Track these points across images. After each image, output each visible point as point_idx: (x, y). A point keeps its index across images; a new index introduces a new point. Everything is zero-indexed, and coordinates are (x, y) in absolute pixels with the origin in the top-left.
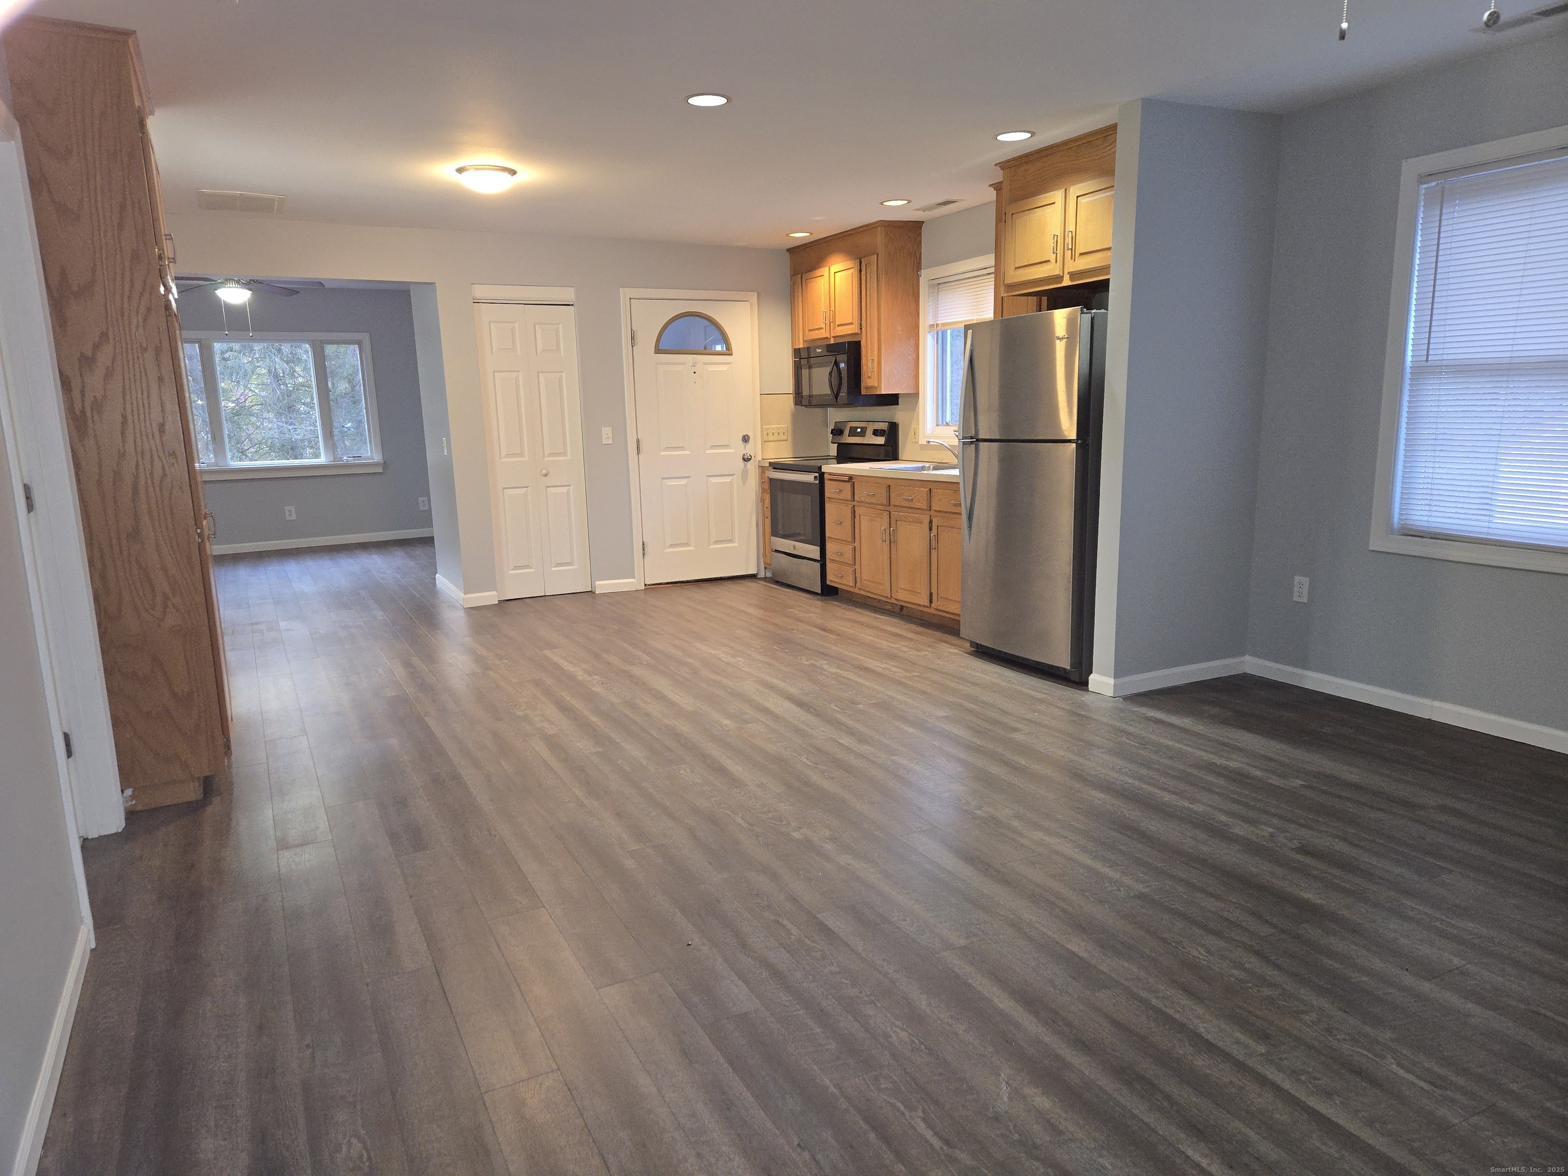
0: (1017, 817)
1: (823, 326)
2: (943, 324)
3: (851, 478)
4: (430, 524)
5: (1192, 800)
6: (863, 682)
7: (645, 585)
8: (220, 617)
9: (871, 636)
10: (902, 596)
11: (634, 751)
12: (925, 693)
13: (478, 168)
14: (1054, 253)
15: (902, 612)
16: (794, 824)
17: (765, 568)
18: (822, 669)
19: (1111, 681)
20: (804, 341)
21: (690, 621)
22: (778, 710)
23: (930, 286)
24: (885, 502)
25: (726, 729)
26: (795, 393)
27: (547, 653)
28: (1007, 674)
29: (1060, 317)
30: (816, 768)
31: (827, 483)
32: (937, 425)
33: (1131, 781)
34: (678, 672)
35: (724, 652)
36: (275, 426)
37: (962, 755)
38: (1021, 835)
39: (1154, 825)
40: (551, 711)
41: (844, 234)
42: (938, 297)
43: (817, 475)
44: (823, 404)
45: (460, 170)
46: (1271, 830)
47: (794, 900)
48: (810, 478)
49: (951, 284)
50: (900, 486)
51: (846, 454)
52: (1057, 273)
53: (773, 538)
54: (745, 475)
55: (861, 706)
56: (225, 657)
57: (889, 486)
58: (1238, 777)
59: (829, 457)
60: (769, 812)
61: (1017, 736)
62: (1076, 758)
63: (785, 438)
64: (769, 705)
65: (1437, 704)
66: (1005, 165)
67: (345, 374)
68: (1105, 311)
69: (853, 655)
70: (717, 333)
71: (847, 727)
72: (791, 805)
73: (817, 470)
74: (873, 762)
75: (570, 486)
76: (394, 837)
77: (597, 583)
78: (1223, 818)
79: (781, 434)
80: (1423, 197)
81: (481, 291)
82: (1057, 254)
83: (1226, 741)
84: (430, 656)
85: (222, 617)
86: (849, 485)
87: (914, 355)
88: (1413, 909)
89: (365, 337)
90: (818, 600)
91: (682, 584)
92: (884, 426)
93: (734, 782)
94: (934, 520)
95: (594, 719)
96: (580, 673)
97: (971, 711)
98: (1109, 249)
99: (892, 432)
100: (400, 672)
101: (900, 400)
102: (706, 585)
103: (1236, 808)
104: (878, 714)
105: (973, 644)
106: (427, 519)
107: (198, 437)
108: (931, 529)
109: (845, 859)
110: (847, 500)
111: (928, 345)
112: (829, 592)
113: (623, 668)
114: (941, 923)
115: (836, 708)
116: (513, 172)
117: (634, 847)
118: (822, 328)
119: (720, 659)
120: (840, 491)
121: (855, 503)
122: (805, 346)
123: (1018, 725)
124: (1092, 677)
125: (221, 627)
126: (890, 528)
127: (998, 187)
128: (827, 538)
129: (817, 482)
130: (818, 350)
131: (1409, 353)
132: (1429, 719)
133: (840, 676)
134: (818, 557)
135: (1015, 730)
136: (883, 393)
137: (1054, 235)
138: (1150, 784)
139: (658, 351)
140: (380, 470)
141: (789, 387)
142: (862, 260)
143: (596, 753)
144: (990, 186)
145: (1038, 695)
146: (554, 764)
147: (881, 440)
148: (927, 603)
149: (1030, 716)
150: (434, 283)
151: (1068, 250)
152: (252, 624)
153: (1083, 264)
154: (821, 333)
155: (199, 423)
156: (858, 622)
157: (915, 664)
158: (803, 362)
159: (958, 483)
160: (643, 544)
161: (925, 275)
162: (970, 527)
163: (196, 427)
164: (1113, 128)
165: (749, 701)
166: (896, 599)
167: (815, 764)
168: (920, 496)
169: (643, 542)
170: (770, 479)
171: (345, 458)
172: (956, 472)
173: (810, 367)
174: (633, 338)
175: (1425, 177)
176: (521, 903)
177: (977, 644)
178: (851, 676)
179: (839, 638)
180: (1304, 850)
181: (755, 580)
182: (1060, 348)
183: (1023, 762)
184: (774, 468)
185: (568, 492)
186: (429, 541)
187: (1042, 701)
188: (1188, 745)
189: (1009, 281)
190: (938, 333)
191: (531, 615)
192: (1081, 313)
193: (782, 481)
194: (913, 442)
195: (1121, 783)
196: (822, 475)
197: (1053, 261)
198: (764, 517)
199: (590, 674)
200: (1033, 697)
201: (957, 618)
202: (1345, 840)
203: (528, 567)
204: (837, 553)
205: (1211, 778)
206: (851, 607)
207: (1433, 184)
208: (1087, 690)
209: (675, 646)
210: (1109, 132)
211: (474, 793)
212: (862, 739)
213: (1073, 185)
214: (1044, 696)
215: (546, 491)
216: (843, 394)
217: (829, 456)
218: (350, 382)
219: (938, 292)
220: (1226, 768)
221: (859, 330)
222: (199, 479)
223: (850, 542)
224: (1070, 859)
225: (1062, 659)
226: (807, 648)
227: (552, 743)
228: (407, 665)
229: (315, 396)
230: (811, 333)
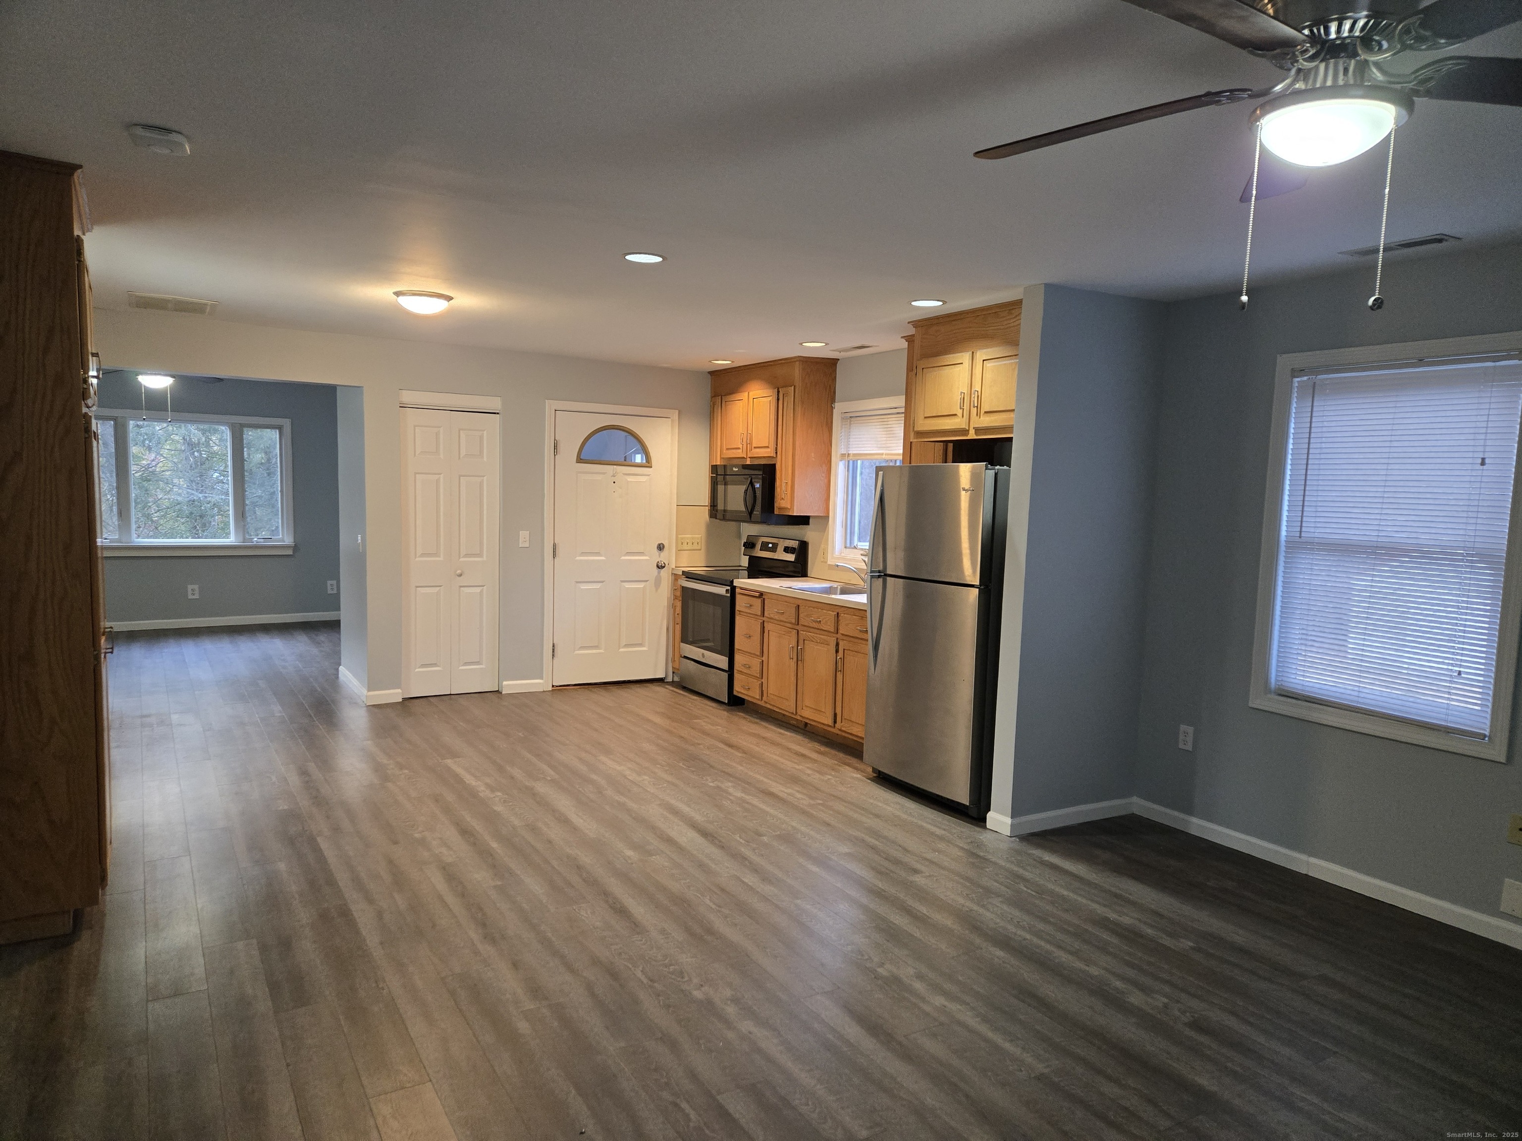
0: (920, 977)
1: (740, 446)
2: (855, 455)
3: (761, 594)
4: (338, 608)
5: (1088, 962)
6: (768, 809)
7: (553, 686)
8: (108, 706)
9: (776, 754)
10: (807, 714)
11: (535, 885)
12: (829, 825)
13: (415, 293)
14: (961, 408)
15: (806, 729)
16: (696, 981)
17: (673, 673)
18: (727, 792)
19: (1008, 820)
20: (721, 458)
21: (596, 730)
22: (682, 840)
23: (843, 418)
24: (793, 621)
25: (630, 862)
26: (711, 506)
27: (449, 762)
28: (909, 806)
29: (965, 470)
30: (720, 911)
31: (738, 597)
32: (846, 547)
33: (1028, 937)
34: (583, 791)
35: (629, 768)
36: (185, 492)
37: (864, 900)
38: (923, 999)
39: (1051, 990)
40: (451, 834)
41: (765, 364)
42: (850, 429)
43: (729, 588)
44: (737, 518)
45: (398, 294)
46: (1166, 1000)
47: (693, 1076)
48: (721, 590)
49: (863, 418)
50: (809, 607)
51: (758, 569)
52: (964, 427)
53: (682, 644)
54: (658, 582)
55: (765, 839)
56: (109, 757)
57: (799, 606)
58: (1130, 936)
59: (740, 568)
60: (671, 965)
61: (918, 879)
62: (975, 908)
63: (699, 547)
64: (673, 834)
65: (1313, 860)
66: (916, 324)
67: (262, 446)
68: (1008, 468)
69: (758, 777)
70: (639, 446)
71: (750, 863)
72: (692, 957)
73: (729, 584)
74: (777, 906)
75: (483, 586)
76: (274, 988)
77: (505, 683)
78: (1118, 984)
79: (695, 544)
80: (1296, 390)
81: (408, 397)
82: (963, 409)
83: (1118, 891)
84: (325, 761)
85: (110, 706)
86: (759, 601)
87: (826, 481)
88: (1303, 1100)
89: (286, 423)
90: (724, 710)
91: (590, 686)
92: (794, 544)
93: (636, 927)
94: (841, 643)
95: (494, 845)
96: (482, 788)
97: (873, 848)
98: (1013, 410)
99: (802, 551)
100: (295, 780)
101: (811, 520)
102: (613, 688)
103: (1131, 973)
104: (782, 848)
105: (874, 770)
106: (334, 603)
107: (103, 499)
108: (837, 651)
109: (747, 1026)
110: (756, 615)
111: (840, 471)
112: (735, 702)
113: (527, 784)
114: (843, 1108)
115: (741, 840)
116: (449, 298)
117: (530, 1005)
118: (739, 448)
119: (625, 777)
120: (751, 606)
121: (764, 619)
122: (722, 464)
123: (918, 866)
124: (990, 815)
125: (108, 718)
126: (798, 646)
127: (910, 339)
128: (735, 650)
129: (729, 595)
130: (735, 469)
131: (1284, 528)
132: (1306, 875)
133: (745, 801)
134: (726, 667)
135: (916, 871)
136: (795, 514)
137: (961, 393)
138: (1048, 942)
139: (580, 460)
140: (290, 552)
141: (706, 500)
142: (780, 390)
143: (495, 887)
144: (902, 337)
145: (939, 832)
146: (450, 899)
147: (791, 557)
148: (830, 722)
149: (930, 855)
150: (362, 387)
151: (974, 407)
152: (143, 716)
153: (986, 421)
154: (739, 453)
155: (105, 486)
156: (764, 738)
157: (819, 790)
158: (720, 478)
159: (866, 611)
160: (554, 646)
161: (839, 408)
162: (876, 656)
163: (102, 489)
164: (1018, 304)
165: (653, 828)
166: (801, 716)
167: (719, 906)
168: (827, 619)
169: (554, 644)
170: (683, 587)
171: (256, 539)
172: (862, 599)
173: (726, 484)
174: (555, 447)
175: (1297, 372)
176: (405, 1075)
177: (879, 771)
178: (755, 802)
179: (744, 755)
180: (1197, 1025)
181: (663, 684)
182: (964, 499)
183: (925, 911)
184: (687, 577)
185: (482, 591)
186: (334, 626)
187: (941, 838)
188: (1084, 897)
189: (919, 428)
190: (849, 461)
191: (436, 716)
192: (986, 469)
193: (694, 591)
194: (822, 562)
195: (1020, 939)
196: (733, 589)
197: (960, 415)
198: (675, 624)
199: (493, 790)
200: (933, 834)
201: (861, 741)
202: (1233, 1013)
203: (435, 665)
204: (744, 665)
205: (1105, 936)
206: (758, 721)
207: (1305, 378)
208: (985, 827)
209: (580, 759)
210: (1015, 306)
211: (364, 934)
212: (766, 878)
213: (980, 349)
214: (943, 832)
215: (460, 591)
216: (757, 512)
217: (740, 566)
218: (266, 453)
219: (850, 424)
220: (1117, 924)
221: (775, 454)
222: (99, 555)
223: (758, 656)
224: (972, 1031)
225: (961, 794)
226: (711, 766)
227: (451, 876)
228: (304, 773)
229: (230, 463)
230: (727, 451)
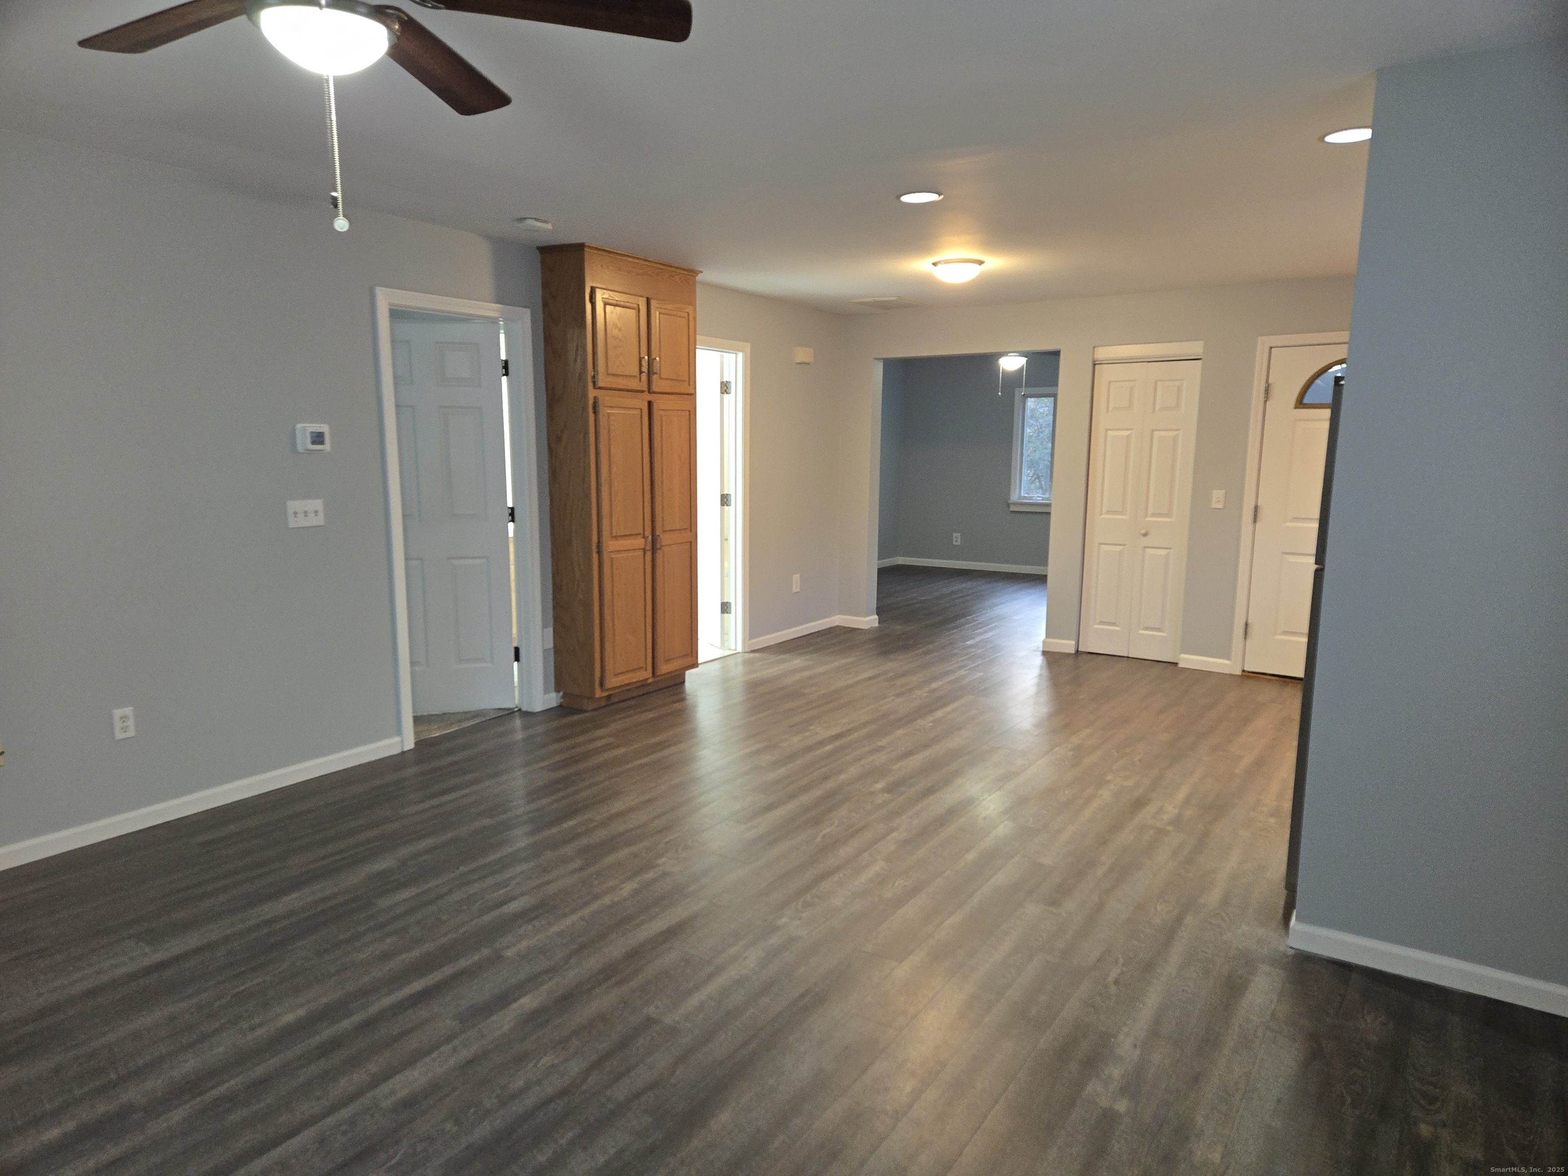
7: (1243, 671)
13: (947, 262)
45: (935, 265)
75: (1171, 549)
77: (1183, 656)
81: (1102, 353)
116: (981, 263)
139: (1298, 406)
150: (1060, 352)
160: (1247, 625)
169: (1247, 622)
174: (1267, 391)
185: (1167, 557)
203: (1113, 624)
215: (1144, 551)
